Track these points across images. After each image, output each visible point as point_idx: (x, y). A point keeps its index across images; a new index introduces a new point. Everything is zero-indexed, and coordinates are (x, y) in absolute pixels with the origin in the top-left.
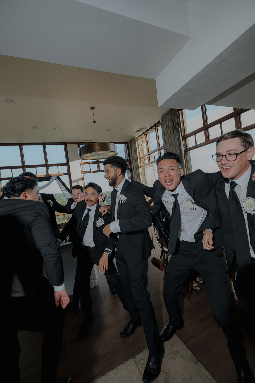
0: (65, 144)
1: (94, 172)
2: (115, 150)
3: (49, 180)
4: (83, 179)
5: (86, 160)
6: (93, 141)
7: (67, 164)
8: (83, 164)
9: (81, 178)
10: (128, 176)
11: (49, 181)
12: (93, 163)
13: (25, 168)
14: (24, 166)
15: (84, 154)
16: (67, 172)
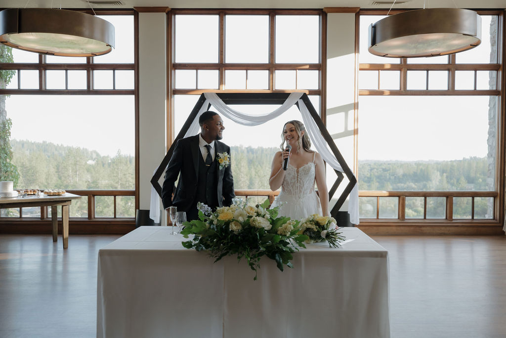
0: (322, 13)
1: (393, 93)
2: (475, 31)
3: (282, 103)
4: (356, 107)
5: (384, 56)
6: (400, 4)
7: (321, 67)
8: (360, 69)
9: (351, 104)
10: (490, 115)
11: (281, 105)
12: (394, 67)
13: (225, 70)
14: (222, 64)
15: (384, 39)
16: (317, 88)
